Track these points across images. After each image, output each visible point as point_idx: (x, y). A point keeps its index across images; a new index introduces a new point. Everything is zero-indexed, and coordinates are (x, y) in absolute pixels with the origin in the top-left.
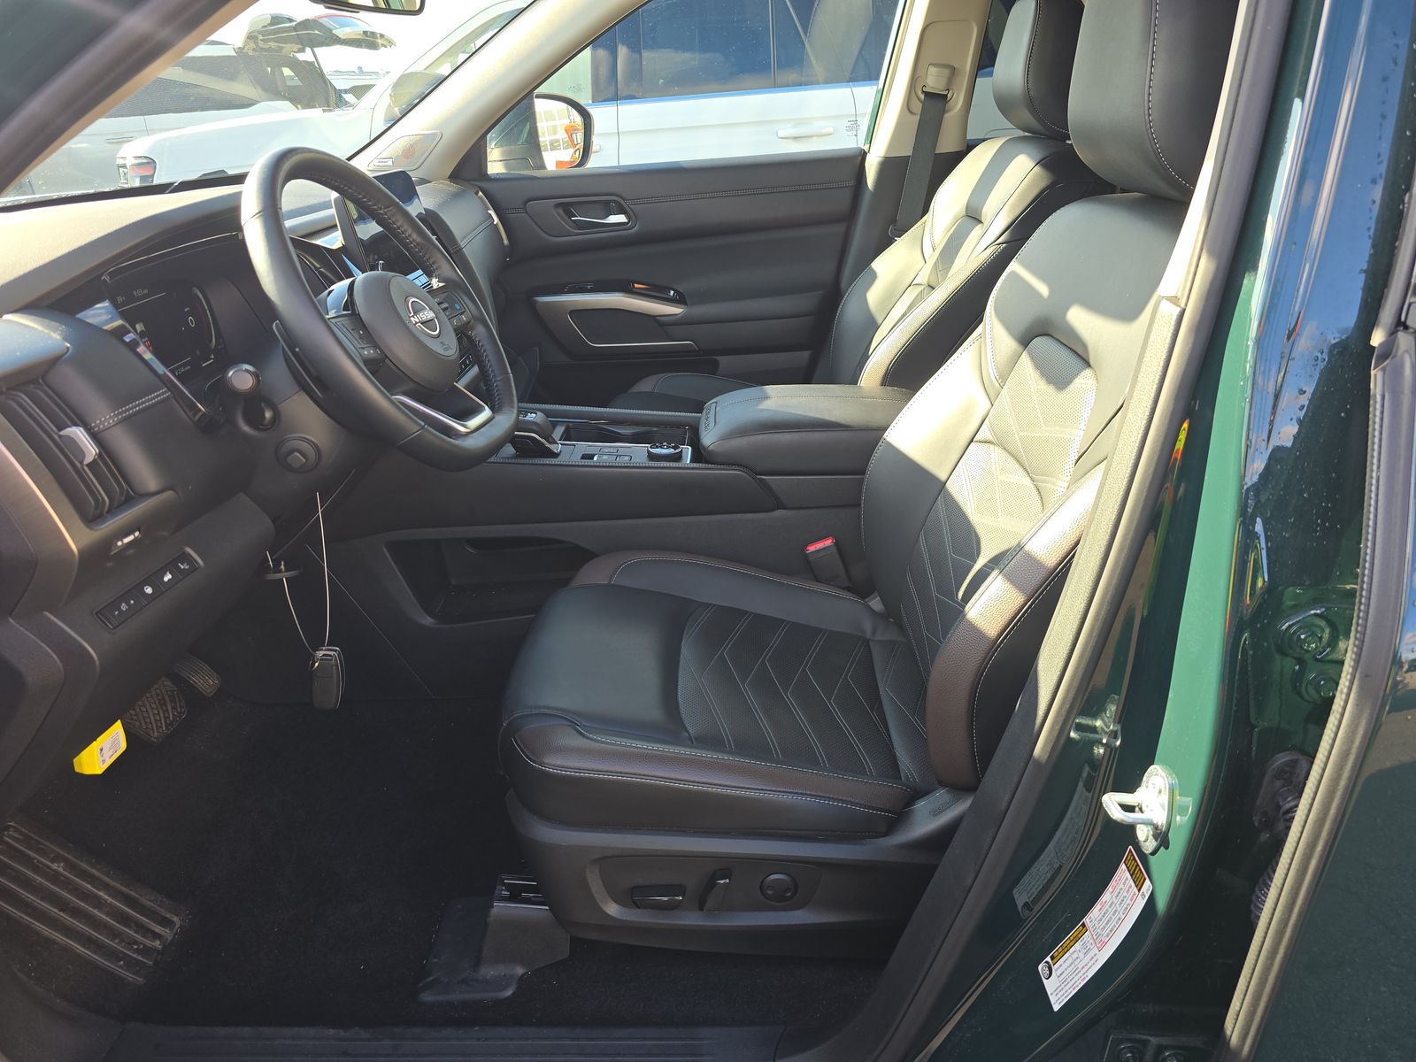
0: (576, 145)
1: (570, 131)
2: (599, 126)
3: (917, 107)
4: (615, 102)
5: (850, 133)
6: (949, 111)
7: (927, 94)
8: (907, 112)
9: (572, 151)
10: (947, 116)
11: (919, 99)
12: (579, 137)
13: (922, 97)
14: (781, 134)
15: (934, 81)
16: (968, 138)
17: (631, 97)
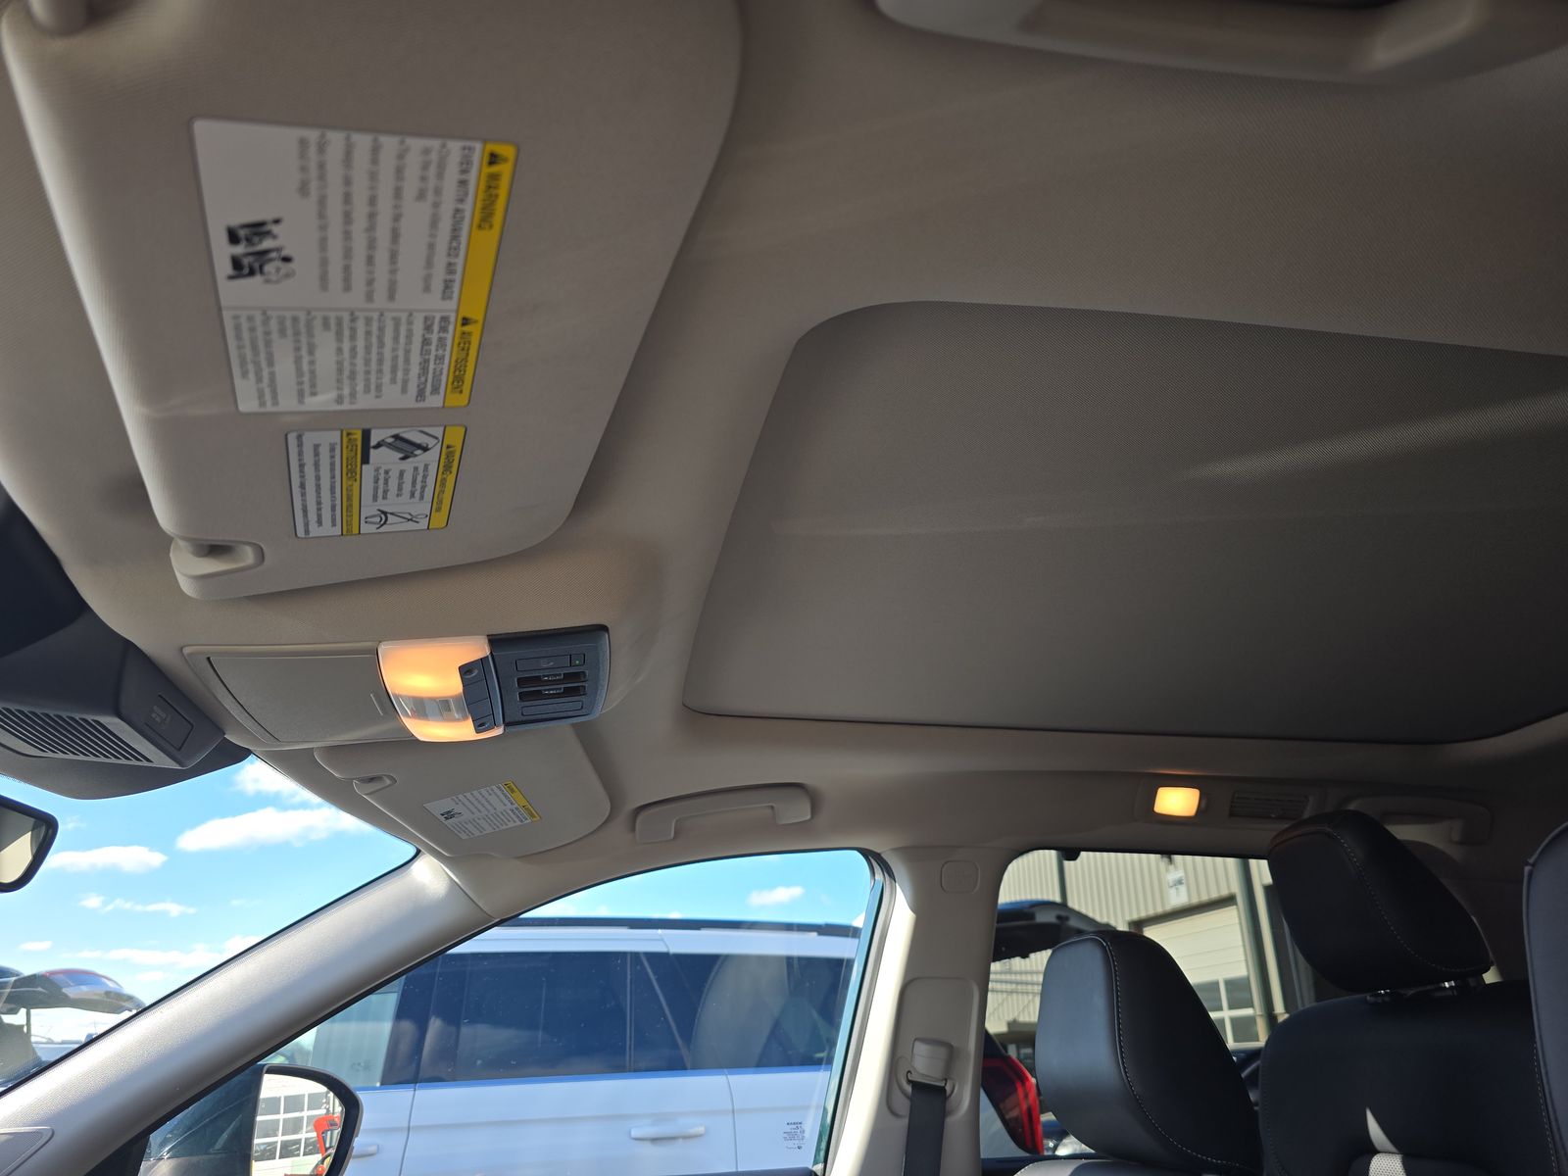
0: (327, 1149)
1: (322, 1125)
2: (367, 1119)
3: (903, 1105)
4: (412, 1085)
5: (790, 1143)
6: (951, 1112)
7: (915, 1085)
8: (886, 1109)
9: (319, 1157)
10: (950, 1121)
11: (903, 1092)
12: (334, 1137)
13: (909, 1089)
14: (635, 1133)
15: (924, 1063)
16: (982, 1156)
17: (436, 1080)
